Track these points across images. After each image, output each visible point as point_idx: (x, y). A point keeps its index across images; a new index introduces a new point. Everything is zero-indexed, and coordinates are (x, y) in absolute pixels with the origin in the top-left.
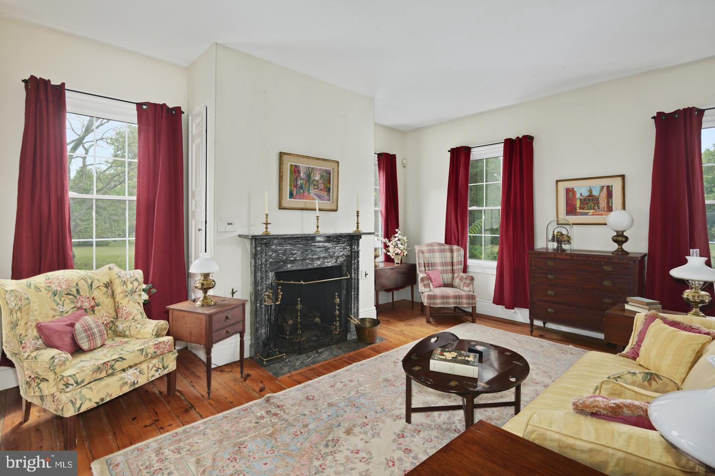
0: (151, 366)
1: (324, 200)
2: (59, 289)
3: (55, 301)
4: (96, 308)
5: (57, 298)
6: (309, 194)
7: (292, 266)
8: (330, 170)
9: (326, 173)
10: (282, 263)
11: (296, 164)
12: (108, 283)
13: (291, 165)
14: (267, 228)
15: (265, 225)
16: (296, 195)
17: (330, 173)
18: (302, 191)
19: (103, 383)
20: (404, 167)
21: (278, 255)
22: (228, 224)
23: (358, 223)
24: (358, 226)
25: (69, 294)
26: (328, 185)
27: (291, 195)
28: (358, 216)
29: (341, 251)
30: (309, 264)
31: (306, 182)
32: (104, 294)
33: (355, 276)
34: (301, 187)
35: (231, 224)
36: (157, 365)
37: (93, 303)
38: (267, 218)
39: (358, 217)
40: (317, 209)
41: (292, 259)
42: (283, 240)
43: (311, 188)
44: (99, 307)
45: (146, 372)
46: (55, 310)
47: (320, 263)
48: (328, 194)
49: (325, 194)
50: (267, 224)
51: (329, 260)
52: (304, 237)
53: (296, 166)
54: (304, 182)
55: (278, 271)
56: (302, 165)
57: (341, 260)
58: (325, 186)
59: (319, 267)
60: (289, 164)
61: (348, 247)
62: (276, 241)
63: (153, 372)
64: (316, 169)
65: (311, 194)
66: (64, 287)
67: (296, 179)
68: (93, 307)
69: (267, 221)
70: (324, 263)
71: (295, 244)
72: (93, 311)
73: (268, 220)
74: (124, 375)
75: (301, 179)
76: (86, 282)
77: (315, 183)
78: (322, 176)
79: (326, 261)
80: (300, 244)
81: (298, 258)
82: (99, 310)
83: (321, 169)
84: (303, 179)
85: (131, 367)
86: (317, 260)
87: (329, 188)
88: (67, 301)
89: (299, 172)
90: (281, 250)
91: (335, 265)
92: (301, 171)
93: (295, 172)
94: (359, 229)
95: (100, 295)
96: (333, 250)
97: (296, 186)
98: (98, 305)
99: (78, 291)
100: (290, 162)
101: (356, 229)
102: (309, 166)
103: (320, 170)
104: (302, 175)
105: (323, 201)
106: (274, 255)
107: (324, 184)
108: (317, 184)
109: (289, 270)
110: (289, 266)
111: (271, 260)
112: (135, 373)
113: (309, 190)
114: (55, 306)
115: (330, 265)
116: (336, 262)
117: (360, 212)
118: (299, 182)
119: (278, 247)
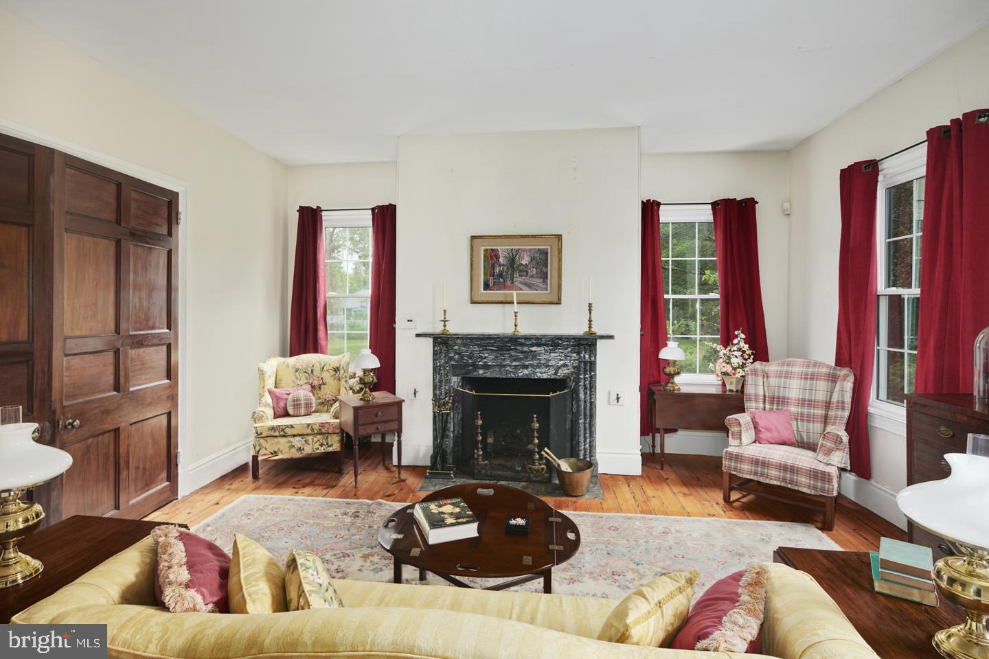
0: (315, 439)
1: (537, 290)
2: (301, 368)
3: (295, 375)
4: (323, 386)
5: (297, 374)
6: (513, 283)
7: (485, 373)
8: (547, 249)
9: (541, 254)
10: (471, 368)
11: (493, 248)
12: (337, 368)
13: (486, 250)
14: (445, 326)
15: (443, 323)
16: (493, 286)
17: (547, 253)
18: (501, 280)
19: (276, 440)
20: (789, 215)
21: (462, 358)
22: (409, 321)
23: (590, 321)
24: (590, 324)
25: (306, 372)
26: (544, 269)
27: (487, 286)
28: (590, 311)
29: (561, 360)
30: (511, 372)
31: (507, 268)
32: (332, 376)
33: (585, 398)
34: (501, 275)
35: (412, 321)
36: (321, 441)
37: (321, 382)
38: (445, 315)
39: (590, 313)
40: (515, 302)
41: (481, 363)
42: (469, 341)
43: (515, 276)
44: (325, 386)
45: (311, 443)
46: (294, 382)
47: (527, 373)
48: (544, 281)
49: (538, 281)
50: (445, 321)
51: (543, 370)
52: (498, 338)
53: (492, 250)
54: (505, 268)
55: (467, 376)
56: (502, 248)
57: (564, 372)
58: (539, 270)
59: (527, 377)
60: (482, 249)
61: (575, 355)
62: (459, 342)
63: (317, 445)
64: (523, 250)
65: (517, 283)
66: (304, 366)
67: (493, 266)
68: (320, 385)
69: (445, 318)
70: (535, 373)
71: (486, 346)
72: (320, 388)
73: (447, 316)
74: (292, 439)
75: (500, 265)
76: (320, 365)
77: (521, 268)
78: (532, 259)
79: (538, 370)
80: (493, 346)
81: (490, 364)
82: (324, 389)
83: (532, 249)
84: (503, 265)
85: (300, 435)
86: (523, 368)
87: (546, 274)
88: (304, 378)
89: (497, 257)
90: (467, 351)
91: (553, 377)
92: (501, 256)
93: (491, 257)
94: (593, 330)
95: (327, 377)
96: (545, 357)
97: (493, 275)
98: (324, 384)
99: (312, 371)
100: (482, 246)
101: (588, 329)
102: (511, 248)
103: (530, 250)
104: (501, 260)
105: (535, 292)
106: (456, 356)
107: (536, 268)
108: (525, 269)
109: (481, 376)
110: (481, 372)
111: (453, 363)
112: (300, 441)
113: (512, 278)
114: (294, 380)
115: (545, 376)
116: (556, 374)
117: (593, 305)
118: (497, 270)
119: (463, 348)
